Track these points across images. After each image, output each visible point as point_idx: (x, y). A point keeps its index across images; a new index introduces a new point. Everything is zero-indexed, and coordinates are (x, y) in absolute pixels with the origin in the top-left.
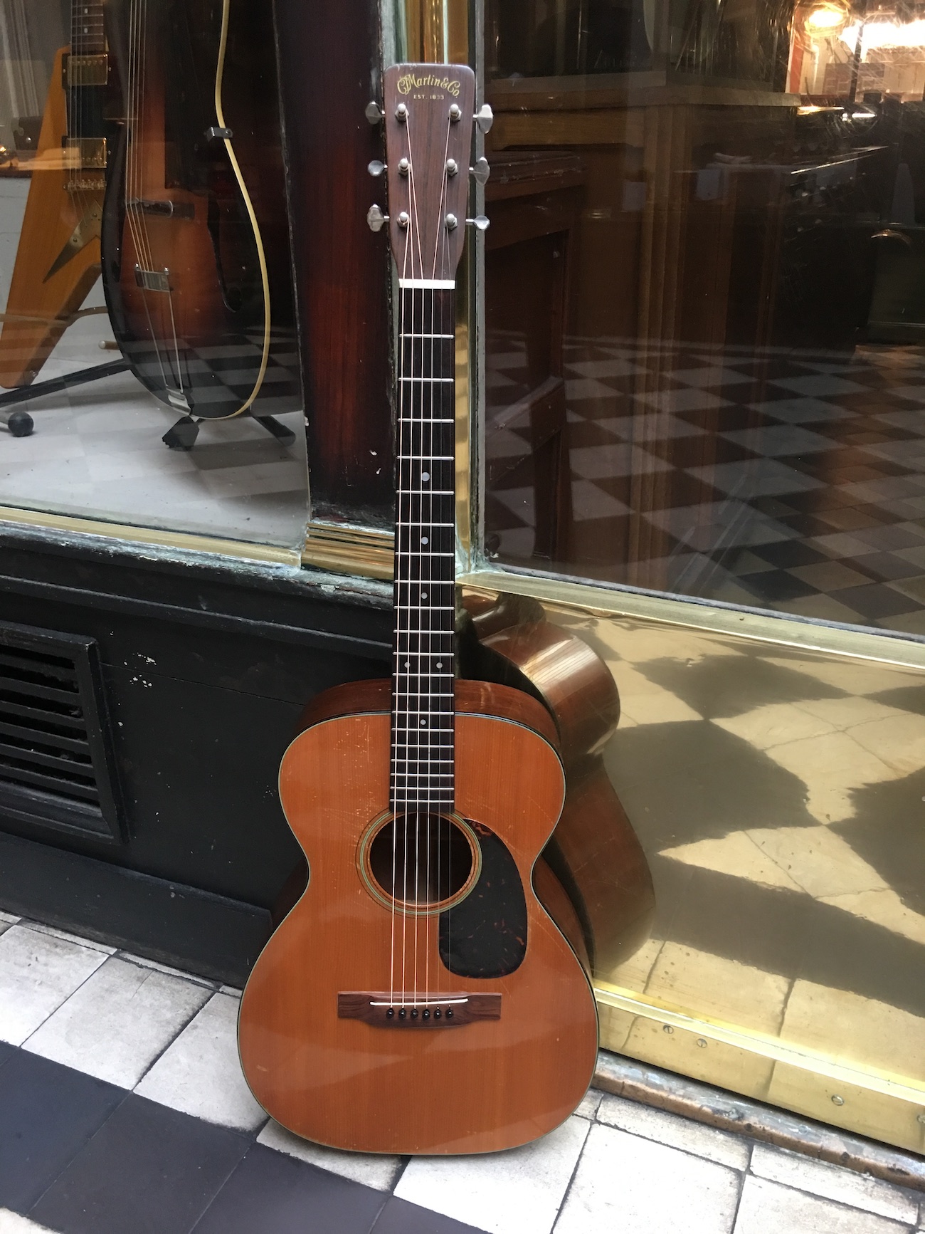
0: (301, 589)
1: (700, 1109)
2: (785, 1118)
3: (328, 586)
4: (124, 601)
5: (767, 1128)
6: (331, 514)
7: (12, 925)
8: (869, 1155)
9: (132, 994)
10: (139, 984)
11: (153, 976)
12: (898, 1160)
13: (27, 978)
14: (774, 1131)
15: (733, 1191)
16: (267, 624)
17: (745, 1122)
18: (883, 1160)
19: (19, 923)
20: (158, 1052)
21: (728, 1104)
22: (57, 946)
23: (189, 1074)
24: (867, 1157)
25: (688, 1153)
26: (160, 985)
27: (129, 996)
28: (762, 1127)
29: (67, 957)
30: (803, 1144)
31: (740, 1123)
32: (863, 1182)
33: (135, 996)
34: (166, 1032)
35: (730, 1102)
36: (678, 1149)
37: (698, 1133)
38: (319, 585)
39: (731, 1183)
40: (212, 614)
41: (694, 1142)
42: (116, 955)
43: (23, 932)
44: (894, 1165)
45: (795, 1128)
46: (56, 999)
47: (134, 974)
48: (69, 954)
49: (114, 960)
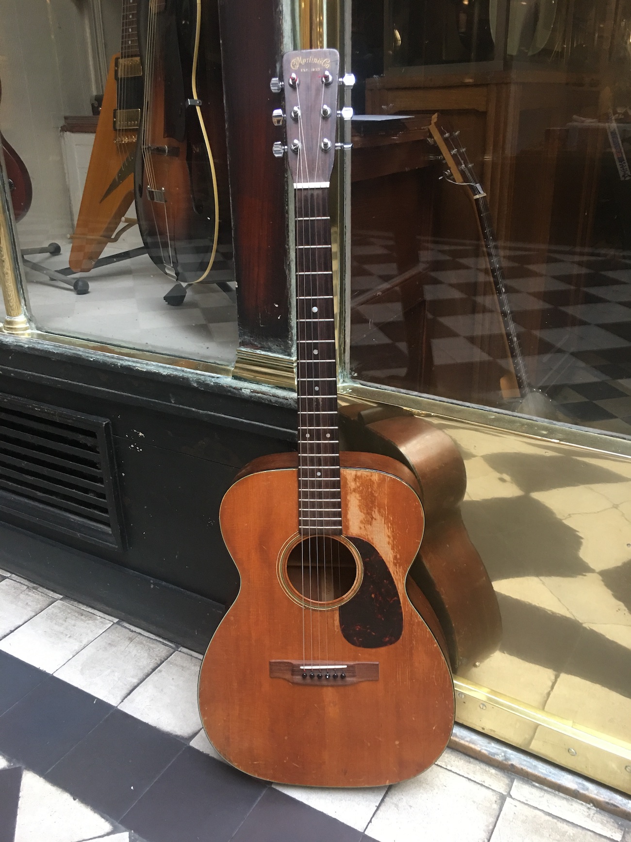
0: (229, 391)
1: (480, 751)
2: (537, 762)
3: (247, 390)
4: (126, 396)
5: (524, 768)
6: (251, 344)
7: (57, 600)
10: (129, 642)
11: (138, 638)
12: (613, 797)
13: (62, 633)
14: (529, 770)
15: (496, 807)
16: (210, 413)
17: (510, 763)
18: (604, 796)
19: (61, 599)
20: (136, 684)
21: (500, 749)
23: (153, 700)
24: (591, 792)
25: (469, 779)
26: (142, 643)
27: (123, 648)
28: (521, 766)
30: (548, 781)
31: (506, 763)
32: (587, 810)
33: (126, 649)
34: (142, 673)
36: (463, 776)
37: (478, 767)
38: (241, 389)
39: (496, 801)
40: (178, 406)
41: (474, 773)
42: (118, 623)
43: (63, 605)
44: (610, 800)
45: (543, 769)
46: (77, 647)
47: (127, 636)
48: (89, 620)
49: (116, 626)
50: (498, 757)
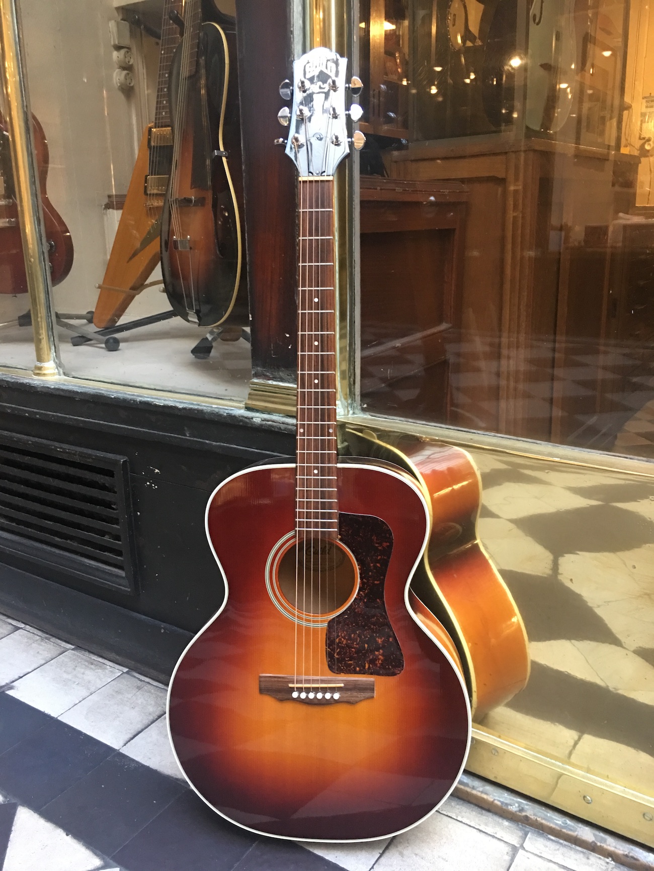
0: (241, 421)
1: (493, 802)
2: (552, 813)
3: (258, 419)
4: (144, 431)
5: (538, 819)
6: (264, 375)
7: (68, 650)
8: (611, 844)
9: (132, 695)
10: (137, 690)
11: (147, 687)
12: (632, 849)
13: (71, 680)
14: (544, 822)
15: (508, 858)
16: (222, 444)
17: (524, 814)
18: (622, 848)
19: (73, 649)
20: (140, 730)
21: (513, 800)
22: (92, 664)
23: (156, 744)
24: (609, 845)
25: (480, 831)
26: (150, 692)
27: (129, 696)
28: (535, 817)
29: (96, 671)
30: (564, 833)
31: (520, 814)
32: (606, 864)
33: (133, 697)
34: (148, 719)
35: (515, 799)
36: (474, 828)
37: (490, 819)
38: (252, 418)
39: (507, 853)
40: (192, 439)
41: (486, 824)
42: (127, 673)
43: (74, 654)
44: (629, 853)
45: (559, 821)
46: (85, 693)
47: (136, 684)
48: (99, 669)
49: (125, 675)
50: (511, 807)
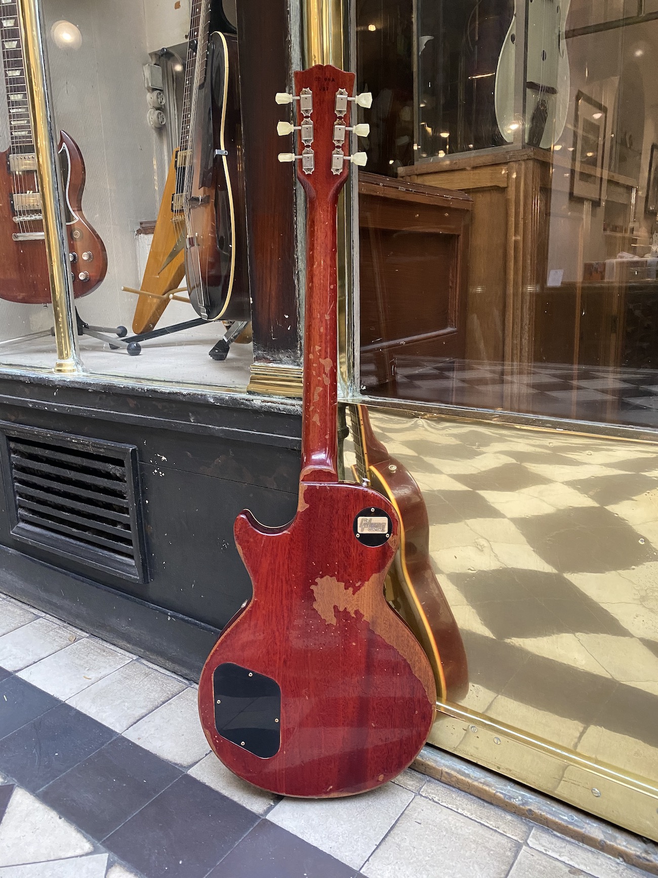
0: (242, 403)
1: (495, 794)
2: (560, 808)
4: (150, 419)
5: (543, 814)
6: (264, 358)
8: (622, 843)
10: (145, 677)
11: (155, 674)
13: (82, 666)
14: (549, 816)
15: (511, 855)
16: (225, 428)
17: (528, 807)
18: (633, 848)
19: (87, 638)
20: (144, 715)
21: (516, 793)
22: (104, 651)
25: (482, 825)
26: (157, 679)
27: (137, 682)
28: (540, 812)
29: (108, 658)
30: (570, 829)
31: (523, 807)
32: (616, 865)
33: (141, 683)
34: (152, 704)
35: (518, 791)
36: (476, 821)
37: (492, 812)
38: (252, 401)
39: (510, 849)
40: (196, 424)
41: (488, 818)
42: (137, 660)
43: (88, 642)
44: (641, 853)
45: (565, 816)
47: (144, 671)
48: (110, 656)
49: (135, 662)
50: (514, 800)
